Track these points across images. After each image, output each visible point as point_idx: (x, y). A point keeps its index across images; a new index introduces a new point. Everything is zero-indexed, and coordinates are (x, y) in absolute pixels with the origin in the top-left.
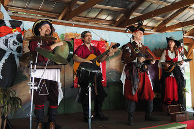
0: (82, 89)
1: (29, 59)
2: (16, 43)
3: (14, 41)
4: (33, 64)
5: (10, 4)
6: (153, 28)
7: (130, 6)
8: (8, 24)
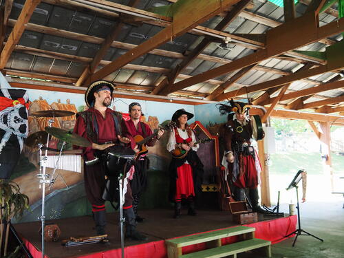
0: (110, 182)
1: (38, 143)
2: (19, 120)
3: (16, 117)
4: (43, 149)
5: (8, 65)
6: (206, 95)
7: (174, 66)
8: (7, 95)
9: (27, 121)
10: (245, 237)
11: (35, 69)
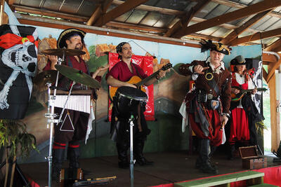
1: (47, 81)
2: (27, 59)
3: (24, 56)
4: (52, 88)
6: (220, 39)
7: (189, 8)
8: (15, 31)
9: (36, 59)
10: (254, 181)
11: (45, 6)
